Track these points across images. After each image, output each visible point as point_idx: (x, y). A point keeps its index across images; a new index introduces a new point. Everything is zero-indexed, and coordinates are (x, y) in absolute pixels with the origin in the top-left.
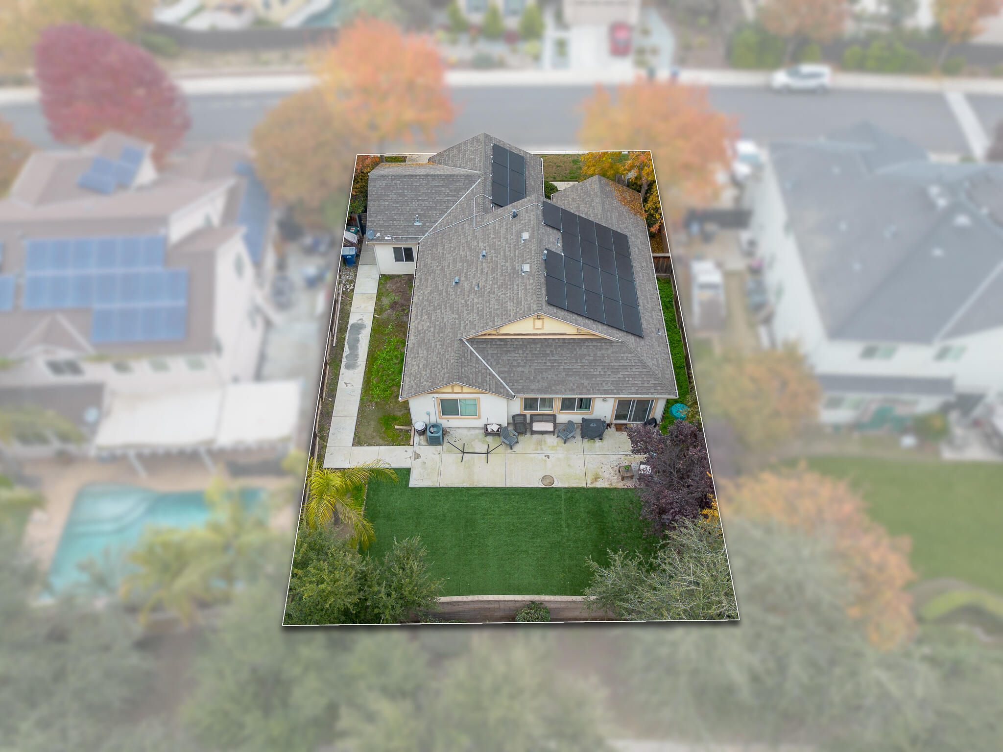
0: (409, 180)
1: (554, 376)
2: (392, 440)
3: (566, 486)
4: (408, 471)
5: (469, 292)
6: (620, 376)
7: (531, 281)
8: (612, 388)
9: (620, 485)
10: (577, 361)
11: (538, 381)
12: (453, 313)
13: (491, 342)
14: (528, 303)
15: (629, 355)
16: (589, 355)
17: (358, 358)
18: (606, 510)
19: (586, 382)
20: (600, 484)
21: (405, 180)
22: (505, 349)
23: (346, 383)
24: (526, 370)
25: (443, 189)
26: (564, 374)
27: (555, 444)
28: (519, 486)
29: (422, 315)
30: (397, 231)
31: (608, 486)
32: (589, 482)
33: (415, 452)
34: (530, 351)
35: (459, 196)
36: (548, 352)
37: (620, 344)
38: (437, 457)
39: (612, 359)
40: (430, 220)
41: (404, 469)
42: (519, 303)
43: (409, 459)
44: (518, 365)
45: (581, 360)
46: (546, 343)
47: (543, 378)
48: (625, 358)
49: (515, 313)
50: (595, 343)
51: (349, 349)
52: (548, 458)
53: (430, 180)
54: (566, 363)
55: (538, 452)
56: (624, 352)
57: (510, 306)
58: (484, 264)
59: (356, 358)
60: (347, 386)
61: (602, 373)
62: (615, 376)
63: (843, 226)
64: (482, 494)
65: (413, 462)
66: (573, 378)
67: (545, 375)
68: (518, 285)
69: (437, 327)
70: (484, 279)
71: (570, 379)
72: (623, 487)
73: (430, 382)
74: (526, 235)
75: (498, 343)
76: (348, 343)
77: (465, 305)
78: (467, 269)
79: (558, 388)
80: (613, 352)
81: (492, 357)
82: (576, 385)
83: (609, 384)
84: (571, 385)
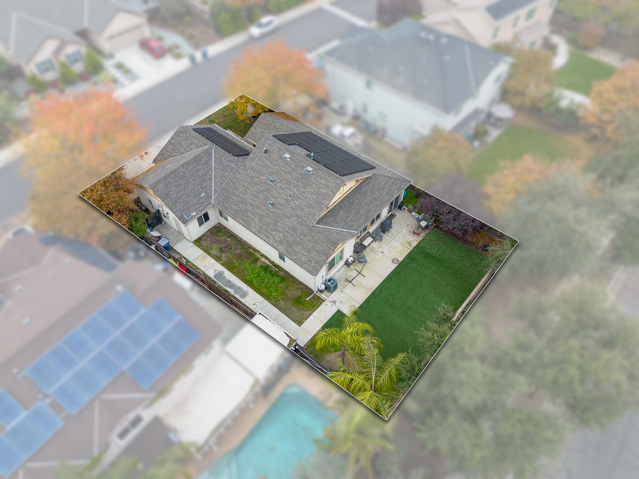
0: (174, 174)
1: (364, 210)
2: (313, 307)
3: (404, 257)
4: (339, 312)
5: (287, 203)
6: (386, 189)
7: (321, 172)
8: (389, 197)
9: (420, 238)
10: (366, 196)
11: (360, 218)
12: (291, 218)
13: (326, 216)
14: (332, 182)
15: (382, 178)
16: (368, 190)
17: (242, 288)
18: (429, 251)
19: (377, 203)
20: (414, 244)
21: (173, 175)
22: (334, 215)
23: (254, 304)
24: (351, 217)
25: (198, 167)
26: (366, 206)
27: (379, 245)
28: (389, 273)
29: (270, 234)
30: (195, 207)
31: (417, 243)
32: (410, 248)
33: (331, 301)
34: (345, 207)
35: (210, 165)
36: (352, 202)
37: (374, 176)
38: (342, 294)
39: (377, 184)
40: (208, 188)
41: (336, 312)
42: (327, 186)
43: (332, 306)
44: (347, 218)
45: (367, 195)
46: (348, 198)
47: (360, 215)
48: (381, 180)
49: (331, 191)
50: (365, 183)
51: (231, 288)
52: (384, 252)
53: (187, 166)
54: (363, 201)
55: (377, 254)
56: (379, 178)
57: (324, 190)
58: (278, 185)
59: (241, 289)
60: (256, 305)
61: (380, 194)
62: (385, 191)
63: (401, 69)
64: (381, 291)
65: (336, 306)
66: (372, 205)
67: (361, 213)
68: (314, 179)
69: (290, 231)
70: (288, 191)
71: (371, 206)
72: (422, 238)
73: (323, 256)
74: (287, 156)
75: (329, 214)
76: (226, 287)
77: (293, 210)
78: (270, 194)
79: (370, 214)
80: (375, 181)
81: (333, 223)
82: (375, 207)
83: (386, 196)
84: (374, 208)
